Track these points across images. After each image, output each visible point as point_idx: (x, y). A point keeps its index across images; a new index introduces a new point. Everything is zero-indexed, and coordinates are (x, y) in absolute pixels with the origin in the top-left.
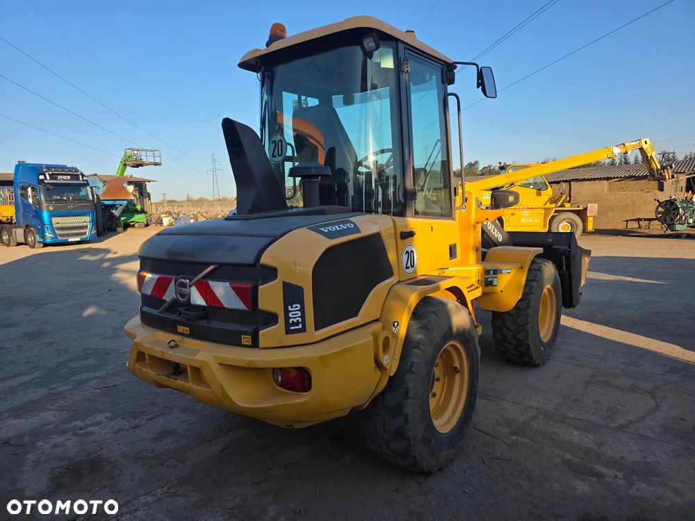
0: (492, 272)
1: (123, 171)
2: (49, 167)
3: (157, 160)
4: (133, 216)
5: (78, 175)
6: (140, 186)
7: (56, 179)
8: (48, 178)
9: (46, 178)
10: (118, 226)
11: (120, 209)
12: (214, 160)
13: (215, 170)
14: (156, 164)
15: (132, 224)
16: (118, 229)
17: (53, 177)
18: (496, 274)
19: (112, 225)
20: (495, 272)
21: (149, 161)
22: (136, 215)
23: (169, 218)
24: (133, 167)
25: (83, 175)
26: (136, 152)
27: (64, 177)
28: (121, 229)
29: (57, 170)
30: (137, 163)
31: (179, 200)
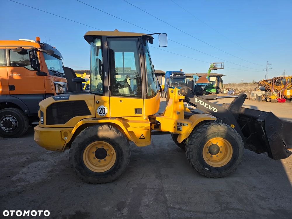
0: (180, 124)
1: (210, 72)
2: (174, 72)
3: (222, 67)
4: (211, 89)
5: (182, 75)
6: (219, 77)
7: (175, 76)
8: (173, 76)
9: (172, 76)
10: (204, 93)
11: (204, 87)
12: (268, 64)
13: (267, 69)
14: (222, 69)
15: (211, 92)
16: (203, 94)
17: (174, 75)
18: (181, 125)
19: (201, 93)
20: (181, 124)
21: (218, 67)
22: (212, 89)
23: (226, 91)
24: (213, 70)
25: (184, 74)
26: (214, 64)
27: (178, 76)
28: (205, 94)
29: (175, 73)
30: (214, 68)
31: (248, 83)
